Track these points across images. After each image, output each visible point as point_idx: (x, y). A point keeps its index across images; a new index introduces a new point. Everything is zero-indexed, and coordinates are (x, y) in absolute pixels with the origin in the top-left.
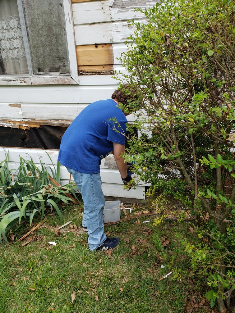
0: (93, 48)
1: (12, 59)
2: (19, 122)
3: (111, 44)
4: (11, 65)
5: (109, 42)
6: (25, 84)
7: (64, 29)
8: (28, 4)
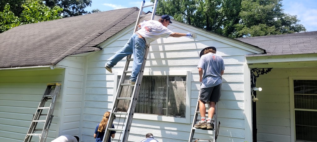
8: (171, 88)
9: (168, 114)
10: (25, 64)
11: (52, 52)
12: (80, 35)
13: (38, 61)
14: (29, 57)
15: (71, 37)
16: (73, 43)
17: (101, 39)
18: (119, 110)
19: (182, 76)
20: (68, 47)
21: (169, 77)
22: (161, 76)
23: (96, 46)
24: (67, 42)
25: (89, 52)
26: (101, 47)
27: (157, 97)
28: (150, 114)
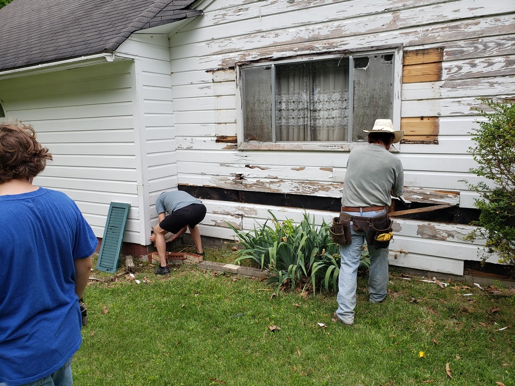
0: (419, 120)
1: (328, 127)
3: (438, 117)
4: (326, 132)
5: (436, 115)
6: (343, 150)
7: (391, 103)
8: (359, 83)
9: (353, 138)
10: (54, 56)
11: (101, 29)
13: (78, 48)
14: (59, 44)
16: (139, 6)
18: (249, 139)
19: (384, 54)
20: (131, 15)
21: (354, 59)
22: (335, 61)
23: (188, 8)
24: (126, 7)
25: (175, 20)
26: (199, 9)
27: (327, 106)
28: (311, 140)
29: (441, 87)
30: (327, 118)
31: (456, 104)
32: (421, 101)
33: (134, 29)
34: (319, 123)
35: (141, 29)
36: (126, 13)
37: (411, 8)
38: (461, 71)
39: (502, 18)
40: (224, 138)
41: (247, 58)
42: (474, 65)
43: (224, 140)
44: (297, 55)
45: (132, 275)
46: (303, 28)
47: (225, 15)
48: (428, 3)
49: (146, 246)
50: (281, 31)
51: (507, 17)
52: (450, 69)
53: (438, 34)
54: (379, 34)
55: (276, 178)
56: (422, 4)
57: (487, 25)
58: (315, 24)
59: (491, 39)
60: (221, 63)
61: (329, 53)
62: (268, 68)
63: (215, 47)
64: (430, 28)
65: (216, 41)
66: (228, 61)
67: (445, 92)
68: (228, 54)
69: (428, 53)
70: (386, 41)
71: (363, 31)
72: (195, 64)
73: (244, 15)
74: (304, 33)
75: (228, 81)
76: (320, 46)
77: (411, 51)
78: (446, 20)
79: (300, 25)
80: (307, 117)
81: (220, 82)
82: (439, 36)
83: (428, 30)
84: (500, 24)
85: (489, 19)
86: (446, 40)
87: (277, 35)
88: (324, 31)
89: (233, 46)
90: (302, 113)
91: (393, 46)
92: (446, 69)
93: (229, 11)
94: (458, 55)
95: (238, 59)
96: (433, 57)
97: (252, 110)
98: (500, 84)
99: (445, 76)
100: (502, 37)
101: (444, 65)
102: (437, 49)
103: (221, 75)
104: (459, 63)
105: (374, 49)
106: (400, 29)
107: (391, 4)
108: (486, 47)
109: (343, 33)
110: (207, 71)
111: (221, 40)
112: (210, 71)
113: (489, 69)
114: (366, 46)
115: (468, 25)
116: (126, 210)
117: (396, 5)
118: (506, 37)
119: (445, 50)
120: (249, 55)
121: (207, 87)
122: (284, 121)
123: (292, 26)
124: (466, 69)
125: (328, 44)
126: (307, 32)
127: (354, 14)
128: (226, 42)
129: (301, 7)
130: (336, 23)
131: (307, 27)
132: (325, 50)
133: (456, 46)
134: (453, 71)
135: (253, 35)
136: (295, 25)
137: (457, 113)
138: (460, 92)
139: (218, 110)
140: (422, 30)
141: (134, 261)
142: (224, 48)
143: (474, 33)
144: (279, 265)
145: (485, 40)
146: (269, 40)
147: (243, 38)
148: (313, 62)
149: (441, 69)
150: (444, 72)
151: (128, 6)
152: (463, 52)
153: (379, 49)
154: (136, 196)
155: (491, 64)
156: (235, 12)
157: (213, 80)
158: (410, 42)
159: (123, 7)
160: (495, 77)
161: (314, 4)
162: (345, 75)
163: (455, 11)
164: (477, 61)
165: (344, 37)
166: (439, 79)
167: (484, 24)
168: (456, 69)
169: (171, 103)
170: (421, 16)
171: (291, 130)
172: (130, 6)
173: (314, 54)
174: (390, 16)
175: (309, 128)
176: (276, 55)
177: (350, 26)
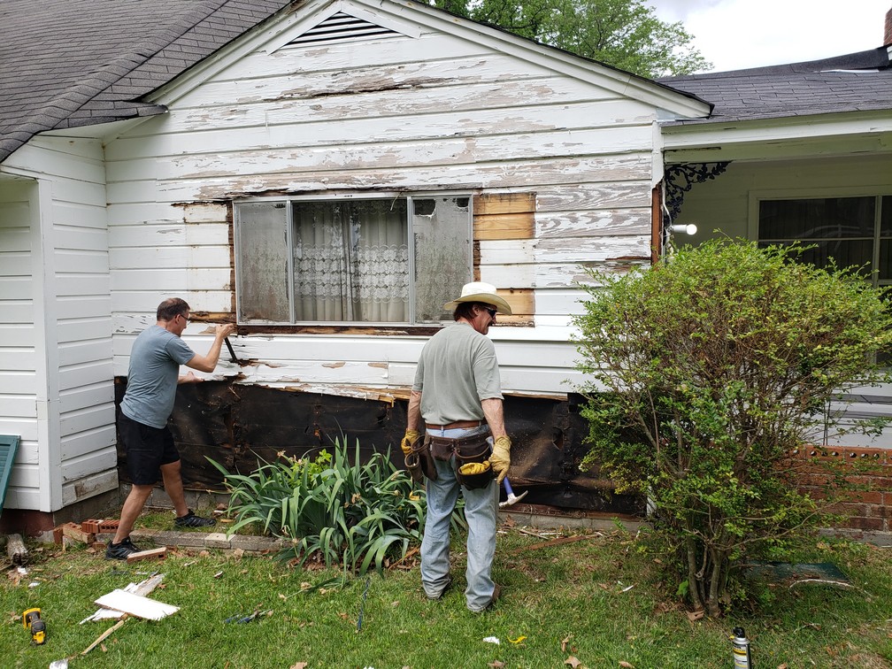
0: (508, 294)
1: (379, 299)
2: (380, 390)
3: (533, 289)
4: (375, 308)
5: (530, 287)
7: (469, 269)
8: (422, 238)
9: (416, 318)
12: (63, 60)
15: (29, 68)
16: (46, 87)
17: (153, 75)
18: (249, 316)
19: (457, 197)
20: (29, 101)
21: (414, 201)
22: (387, 201)
23: (140, 99)
24: (17, 85)
25: (117, 118)
26: (161, 104)
27: (376, 268)
28: (353, 320)
29: (534, 246)
30: (377, 287)
31: (556, 271)
32: (509, 266)
33: (38, 128)
34: (365, 294)
35: (53, 129)
36: (18, 96)
37: (490, 135)
38: (558, 227)
39: (605, 159)
40: (203, 315)
41: (244, 187)
42: (575, 220)
43: (204, 318)
44: (328, 187)
45: (22, 571)
46: (335, 149)
47: (207, 116)
48: (512, 131)
49: (51, 513)
50: (301, 151)
51: (611, 159)
52: (545, 223)
53: (527, 174)
54: (448, 167)
55: (297, 381)
56: (504, 131)
57: (587, 168)
58: (354, 144)
59: (593, 186)
60: (199, 193)
61: (378, 190)
62: (281, 206)
63: (189, 167)
64: (517, 165)
65: (191, 157)
66: (211, 190)
67: (540, 254)
68: (211, 180)
69: (516, 200)
70: (458, 178)
71: (426, 161)
72: (152, 191)
73: (238, 120)
74: (337, 157)
75: (211, 223)
76: (362, 179)
77: (492, 196)
78: (537, 156)
79: (330, 143)
80: (346, 283)
81: (198, 223)
82: (529, 176)
83: (514, 168)
84: (603, 167)
85: (590, 160)
86: (537, 182)
87: (294, 156)
88: (369, 156)
89: (219, 168)
90: (336, 277)
91: (469, 186)
92: (540, 223)
93: (213, 112)
94: (555, 205)
95: (228, 189)
96: (522, 206)
97: (254, 270)
98: (607, 247)
99: (539, 232)
100: (606, 185)
101: (537, 217)
102: (528, 194)
103: (198, 213)
104: (557, 216)
105: (442, 188)
106: (477, 162)
107: (463, 127)
108: (588, 196)
109: (398, 162)
110: (174, 205)
111: (199, 156)
112: (179, 205)
113: (593, 226)
114: (431, 183)
115: (564, 165)
116: (12, 449)
117: (470, 129)
118: (611, 184)
119: (537, 196)
120: (248, 183)
121: (175, 230)
122: (307, 290)
123: (319, 144)
124: (566, 224)
125: (375, 175)
126: (343, 155)
127: (412, 136)
128: (209, 160)
129: (332, 116)
130: (386, 147)
131: (343, 148)
132: (370, 185)
133: (551, 193)
134: (549, 226)
135: (254, 153)
136: (323, 144)
137: (558, 283)
138: (559, 256)
139: (192, 268)
140: (506, 166)
141: (25, 543)
142: (204, 170)
143: (573, 176)
144: (304, 528)
145: (587, 186)
146: (281, 163)
147: (238, 156)
148: (352, 202)
149: (533, 222)
150: (538, 227)
151: (22, 84)
152: (560, 201)
153: (448, 188)
154: (34, 421)
155: (595, 220)
156: (223, 114)
157: (184, 219)
158: (491, 182)
159: (13, 85)
160: (602, 236)
161: (352, 114)
162: (402, 224)
163: (548, 145)
164: (578, 214)
165: (398, 167)
166: (532, 236)
167: (584, 166)
168: (552, 224)
169: (106, 254)
170: (504, 148)
171: (320, 303)
172: (27, 84)
173: (353, 189)
174: (462, 142)
175: (349, 301)
176: (293, 187)
177: (407, 153)
